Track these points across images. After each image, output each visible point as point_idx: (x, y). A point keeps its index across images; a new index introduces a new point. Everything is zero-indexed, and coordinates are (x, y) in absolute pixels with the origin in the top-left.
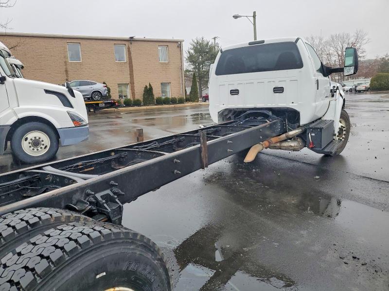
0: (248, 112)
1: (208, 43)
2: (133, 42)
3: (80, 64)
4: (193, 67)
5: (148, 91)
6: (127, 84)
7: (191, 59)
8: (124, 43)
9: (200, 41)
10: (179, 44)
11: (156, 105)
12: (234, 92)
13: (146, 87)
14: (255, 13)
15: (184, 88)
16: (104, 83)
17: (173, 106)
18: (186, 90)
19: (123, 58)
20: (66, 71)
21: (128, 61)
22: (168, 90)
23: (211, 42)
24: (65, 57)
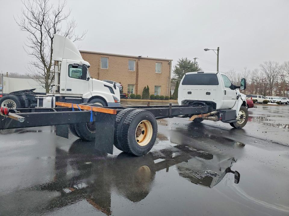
0: (195, 102)
1: (190, 62)
2: (140, 59)
3: (107, 70)
4: (178, 77)
5: (146, 90)
6: (133, 85)
7: (177, 71)
8: (135, 59)
9: (185, 60)
10: (169, 62)
11: (150, 99)
12: (190, 93)
13: (145, 87)
14: (218, 48)
15: (170, 90)
16: (120, 83)
17: (161, 101)
18: (171, 92)
19: (133, 68)
20: (98, 74)
21: (136, 70)
22: (159, 91)
23: (192, 61)
24: (99, 66)
